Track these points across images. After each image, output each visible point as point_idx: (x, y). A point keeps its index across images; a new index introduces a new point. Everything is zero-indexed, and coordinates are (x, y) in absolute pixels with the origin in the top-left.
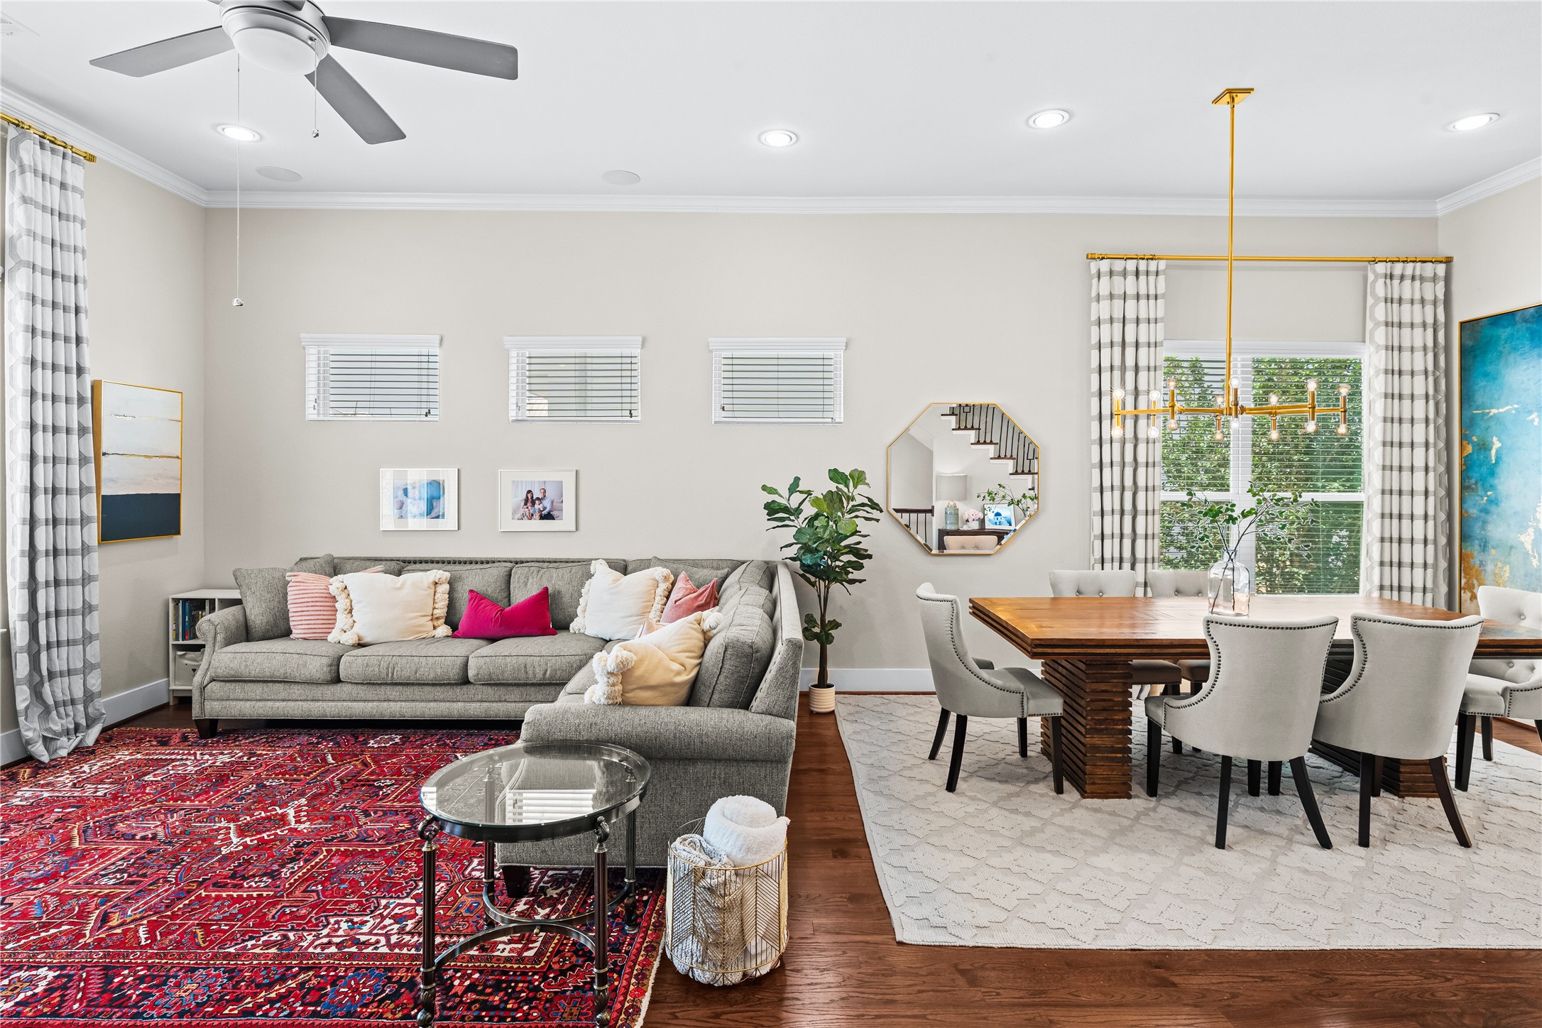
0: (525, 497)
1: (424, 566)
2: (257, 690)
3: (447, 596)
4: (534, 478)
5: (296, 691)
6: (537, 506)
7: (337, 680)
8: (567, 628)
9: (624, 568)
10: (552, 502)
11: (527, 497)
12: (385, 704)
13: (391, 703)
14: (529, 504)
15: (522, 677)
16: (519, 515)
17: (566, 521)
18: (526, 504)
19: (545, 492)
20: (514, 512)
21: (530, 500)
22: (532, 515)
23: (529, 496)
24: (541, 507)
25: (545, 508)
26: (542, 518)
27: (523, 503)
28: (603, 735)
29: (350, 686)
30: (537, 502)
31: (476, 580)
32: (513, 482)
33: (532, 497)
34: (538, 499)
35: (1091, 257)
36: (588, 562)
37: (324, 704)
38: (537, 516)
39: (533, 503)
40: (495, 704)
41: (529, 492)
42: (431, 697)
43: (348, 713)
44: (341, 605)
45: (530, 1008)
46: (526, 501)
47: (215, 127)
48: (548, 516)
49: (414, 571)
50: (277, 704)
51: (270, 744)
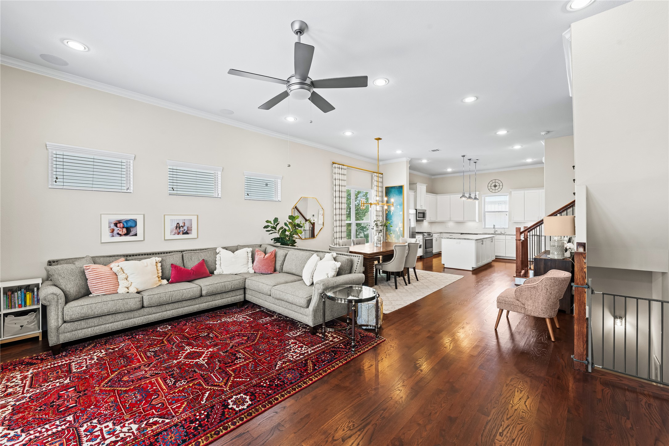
0: (176, 226)
1: (149, 256)
2: (96, 321)
4: (180, 219)
5: (119, 316)
6: (181, 229)
7: (143, 307)
9: (233, 249)
10: (188, 227)
11: (177, 226)
13: (168, 312)
14: (178, 229)
16: (173, 233)
17: (193, 234)
18: (176, 228)
19: (185, 223)
20: (171, 232)
21: (178, 227)
22: (179, 233)
23: (178, 225)
24: (183, 229)
25: (185, 230)
26: (183, 234)
27: (175, 228)
29: (148, 309)
30: (181, 228)
31: (176, 260)
32: (171, 220)
33: (179, 226)
34: (182, 226)
35: (334, 163)
36: (215, 249)
37: (134, 319)
38: (181, 233)
39: (180, 228)
40: (211, 302)
41: (178, 223)
42: (186, 305)
43: (147, 321)
44: (121, 276)
46: (177, 227)
48: (187, 233)
49: (132, 260)
50: (108, 325)
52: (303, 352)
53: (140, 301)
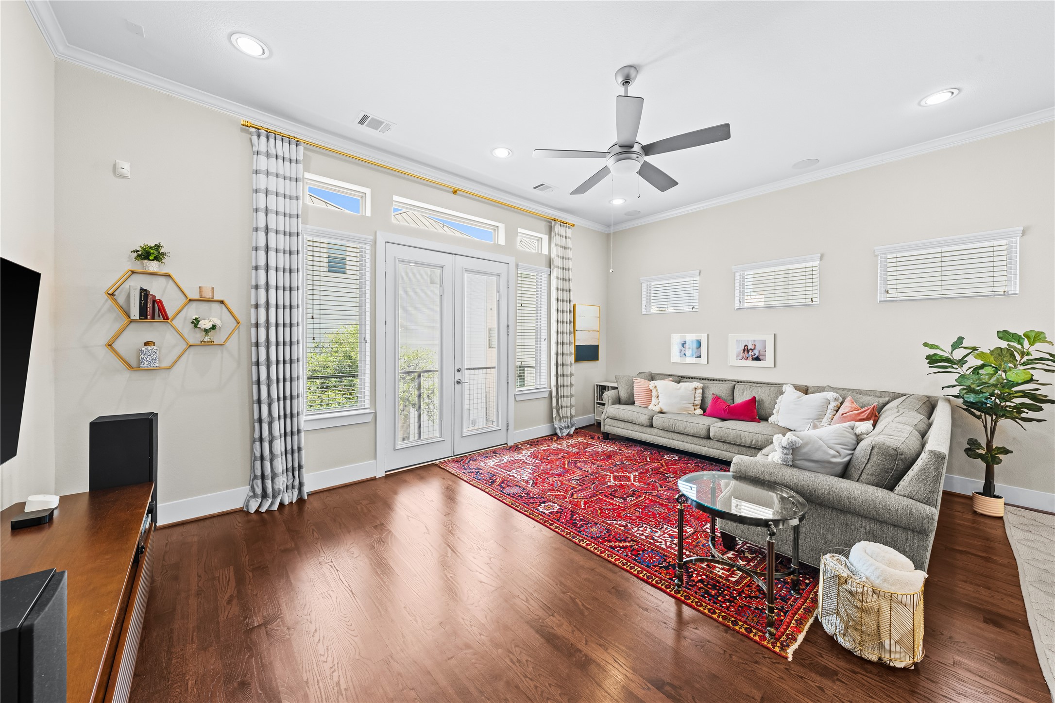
0: (743, 348)
1: (691, 380)
2: (622, 424)
3: (701, 395)
4: (749, 338)
5: (636, 427)
6: (750, 353)
7: (651, 426)
8: (766, 420)
9: (806, 391)
10: (759, 351)
11: (745, 348)
12: (672, 441)
13: (674, 441)
14: (746, 352)
15: (739, 441)
16: (740, 358)
17: (768, 361)
18: (744, 352)
19: (755, 345)
20: (737, 356)
21: (746, 350)
22: (748, 358)
23: (746, 348)
24: (753, 353)
25: (755, 354)
26: (753, 359)
27: (742, 351)
28: (778, 480)
29: (657, 430)
30: (750, 351)
31: (716, 390)
32: (737, 340)
33: (748, 348)
34: (751, 349)
36: (781, 385)
37: (647, 435)
38: (750, 358)
39: (748, 352)
40: (724, 452)
41: (746, 345)
42: (692, 442)
43: (656, 441)
44: (654, 394)
45: (730, 605)
46: (744, 350)
47: (610, 202)
48: (757, 359)
49: (686, 382)
50: (629, 431)
51: (627, 447)
52: (656, 538)
53: (649, 419)
